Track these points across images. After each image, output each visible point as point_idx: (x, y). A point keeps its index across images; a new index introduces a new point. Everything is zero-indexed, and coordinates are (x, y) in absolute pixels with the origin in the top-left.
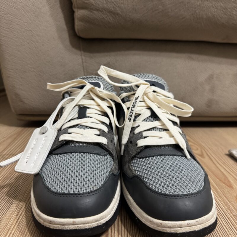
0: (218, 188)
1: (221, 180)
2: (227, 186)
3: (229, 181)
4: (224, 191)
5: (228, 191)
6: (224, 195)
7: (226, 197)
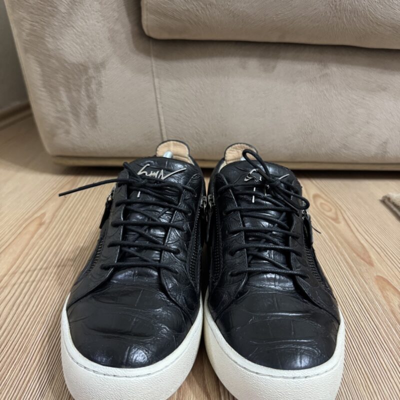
0: (353, 265)
1: (358, 255)
2: (366, 263)
3: (369, 257)
4: (360, 270)
5: (367, 270)
6: (360, 274)
7: (362, 277)
